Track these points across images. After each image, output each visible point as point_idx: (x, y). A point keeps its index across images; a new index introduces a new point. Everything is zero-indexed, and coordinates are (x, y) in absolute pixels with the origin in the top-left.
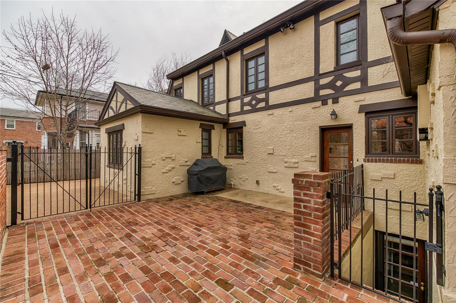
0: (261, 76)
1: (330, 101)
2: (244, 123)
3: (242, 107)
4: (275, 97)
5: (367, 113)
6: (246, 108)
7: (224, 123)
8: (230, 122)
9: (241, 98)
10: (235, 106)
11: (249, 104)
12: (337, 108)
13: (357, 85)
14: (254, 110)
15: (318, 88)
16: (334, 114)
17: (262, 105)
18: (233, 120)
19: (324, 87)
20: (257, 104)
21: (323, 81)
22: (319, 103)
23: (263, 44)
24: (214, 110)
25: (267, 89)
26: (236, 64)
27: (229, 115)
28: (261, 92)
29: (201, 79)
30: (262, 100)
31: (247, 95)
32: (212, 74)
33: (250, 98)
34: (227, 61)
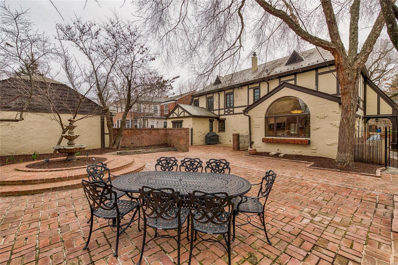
0: (231, 102)
2: (225, 119)
4: (236, 111)
6: (226, 113)
7: (218, 119)
9: (224, 109)
10: (222, 112)
11: (227, 112)
14: (229, 114)
17: (232, 113)
18: (221, 117)
20: (230, 112)
23: (232, 91)
24: (213, 113)
25: (233, 107)
26: (222, 95)
27: (219, 115)
28: (231, 108)
29: (208, 99)
30: (231, 111)
31: (226, 108)
32: (213, 97)
33: (227, 110)
34: (219, 94)
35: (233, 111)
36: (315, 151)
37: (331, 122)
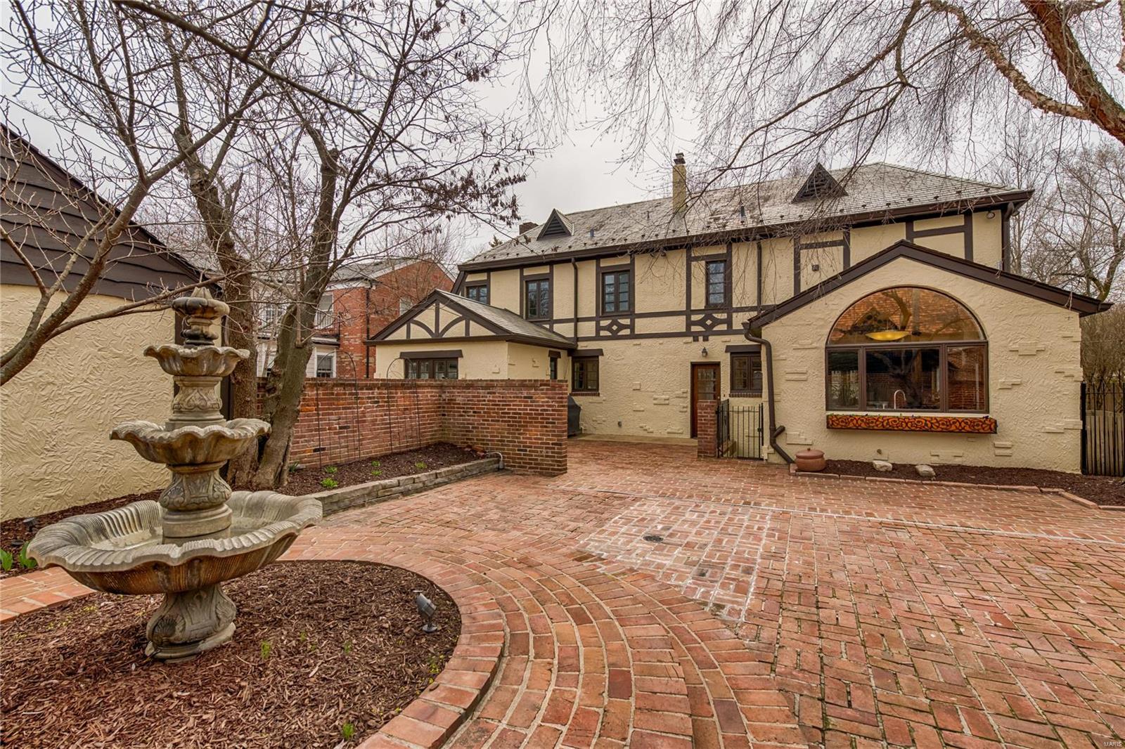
0: (624, 297)
1: (701, 338)
2: (600, 352)
3: (598, 331)
4: (642, 326)
5: (732, 353)
6: (603, 333)
7: (572, 351)
8: (579, 348)
9: (597, 319)
10: (587, 329)
11: (608, 328)
12: (707, 345)
13: (724, 327)
14: (615, 337)
15: (689, 324)
16: (705, 351)
17: (627, 332)
18: (582, 346)
19: (696, 323)
20: (618, 330)
21: (695, 318)
22: (691, 339)
23: (628, 262)
24: (551, 330)
25: (632, 315)
26: (588, 275)
27: (577, 339)
28: (623, 316)
29: (526, 281)
30: (625, 327)
31: (605, 317)
32: (548, 278)
33: (609, 322)
34: (576, 268)
35: (632, 327)
36: (1008, 452)
37: (1056, 368)
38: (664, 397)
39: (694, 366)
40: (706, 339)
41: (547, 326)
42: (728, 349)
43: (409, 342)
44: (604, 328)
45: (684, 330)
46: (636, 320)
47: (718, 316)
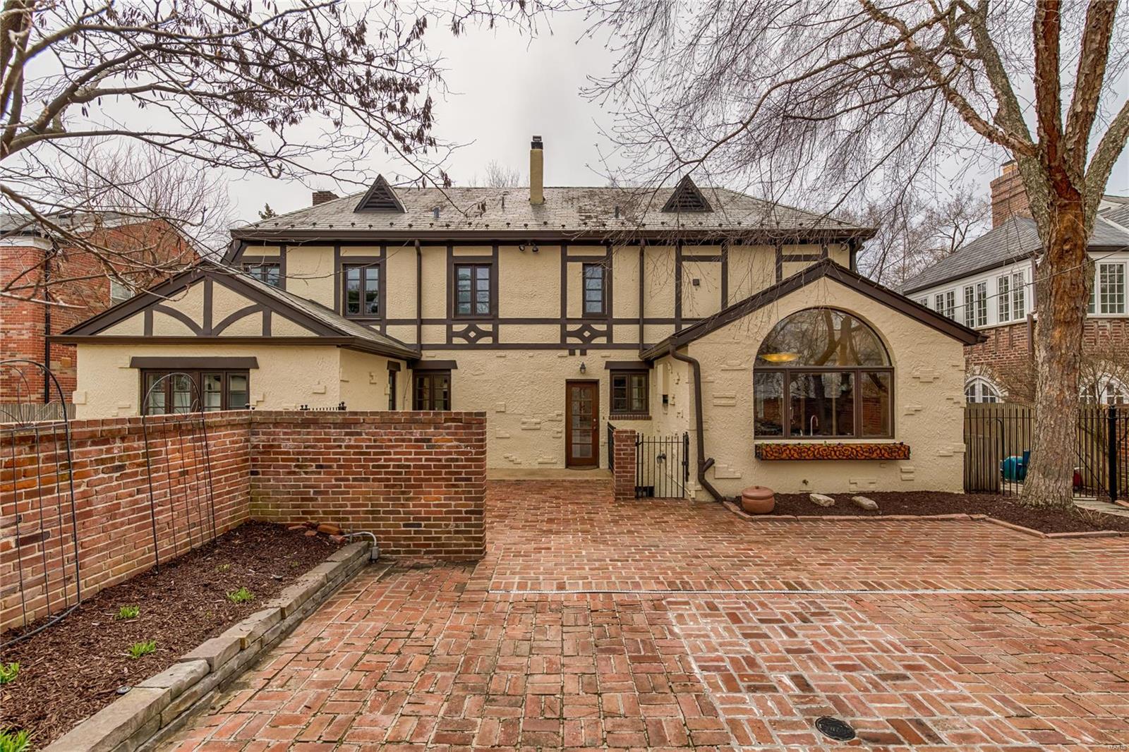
0: (484, 297)
1: (578, 352)
2: (453, 364)
3: (449, 338)
4: (507, 334)
5: (611, 370)
6: (456, 341)
7: (414, 362)
8: (423, 359)
9: (449, 322)
10: (436, 334)
11: (464, 334)
12: (584, 360)
13: (603, 340)
14: (472, 346)
15: (565, 334)
16: (583, 367)
17: (488, 340)
18: (427, 356)
19: (572, 334)
20: (477, 338)
21: (571, 328)
22: (566, 352)
23: (489, 253)
24: (383, 333)
25: (493, 318)
26: (437, 265)
27: (421, 347)
28: (484, 320)
29: (343, 265)
30: (485, 334)
31: (460, 321)
32: (380, 264)
33: (464, 327)
34: (419, 254)
35: (494, 334)
37: (948, 394)
38: (535, 420)
39: (570, 383)
40: (583, 353)
41: (378, 328)
42: (609, 365)
43: (148, 340)
44: (458, 334)
45: (559, 342)
46: (500, 326)
47: (598, 327)
